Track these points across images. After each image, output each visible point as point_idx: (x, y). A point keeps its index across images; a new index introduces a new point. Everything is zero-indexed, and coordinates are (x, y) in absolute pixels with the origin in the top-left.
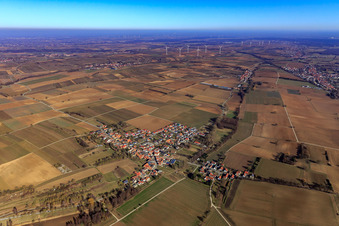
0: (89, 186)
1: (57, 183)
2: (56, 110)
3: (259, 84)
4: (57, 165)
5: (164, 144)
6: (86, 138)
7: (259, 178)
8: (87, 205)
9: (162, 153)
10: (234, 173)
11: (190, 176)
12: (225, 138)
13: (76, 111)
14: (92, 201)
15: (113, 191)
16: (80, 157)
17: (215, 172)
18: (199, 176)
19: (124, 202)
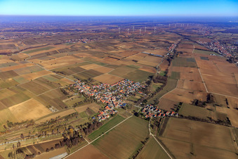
0: (70, 121)
1: (49, 118)
2: (47, 70)
3: (181, 53)
4: (48, 107)
5: (118, 93)
6: (67, 88)
7: (182, 116)
8: (69, 133)
9: (117, 99)
10: (165, 113)
11: (136, 114)
12: (159, 89)
13: (61, 71)
14: (72, 130)
15: (86, 124)
16: (64, 101)
17: (152, 112)
18: (142, 114)
19: (93, 131)
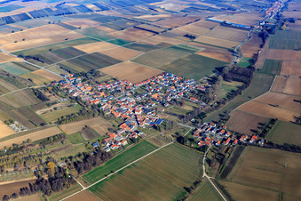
0: (49, 148)
1: (9, 143)
2: (7, 53)
3: (292, 21)
4: (9, 122)
5: (149, 100)
6: (46, 89)
7: (270, 145)
8: (46, 170)
9: (146, 111)
10: (238, 138)
11: (180, 140)
12: (233, 94)
13: (33, 54)
14: (52, 166)
15: (79, 155)
16: (38, 112)
17: (213, 136)
18: (191, 140)
19: (93, 168)
